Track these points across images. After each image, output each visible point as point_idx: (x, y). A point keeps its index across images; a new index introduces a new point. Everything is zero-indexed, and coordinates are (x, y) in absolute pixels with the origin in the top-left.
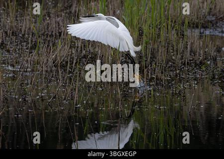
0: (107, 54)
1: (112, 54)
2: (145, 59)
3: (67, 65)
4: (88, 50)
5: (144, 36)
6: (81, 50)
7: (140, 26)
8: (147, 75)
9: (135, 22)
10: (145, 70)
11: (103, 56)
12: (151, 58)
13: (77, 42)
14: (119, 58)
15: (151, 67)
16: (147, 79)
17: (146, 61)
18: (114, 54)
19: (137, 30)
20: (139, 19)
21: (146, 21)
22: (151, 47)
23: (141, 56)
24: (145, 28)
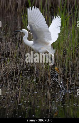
0: (41, 67)
1: (45, 67)
2: (67, 71)
3: (13, 76)
4: (28, 65)
5: (67, 55)
6: (23, 65)
7: (64, 48)
8: (69, 82)
9: (61, 45)
10: (68, 79)
11: (38, 69)
12: (71, 70)
13: (21, 59)
14: (50, 71)
15: (71, 76)
16: (68, 85)
17: (68, 72)
18: (46, 67)
19: (62, 51)
20: (64, 43)
21: (68, 45)
22: (72, 63)
23: (64, 69)
24: (68, 49)
